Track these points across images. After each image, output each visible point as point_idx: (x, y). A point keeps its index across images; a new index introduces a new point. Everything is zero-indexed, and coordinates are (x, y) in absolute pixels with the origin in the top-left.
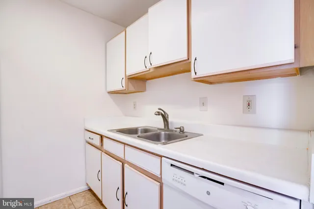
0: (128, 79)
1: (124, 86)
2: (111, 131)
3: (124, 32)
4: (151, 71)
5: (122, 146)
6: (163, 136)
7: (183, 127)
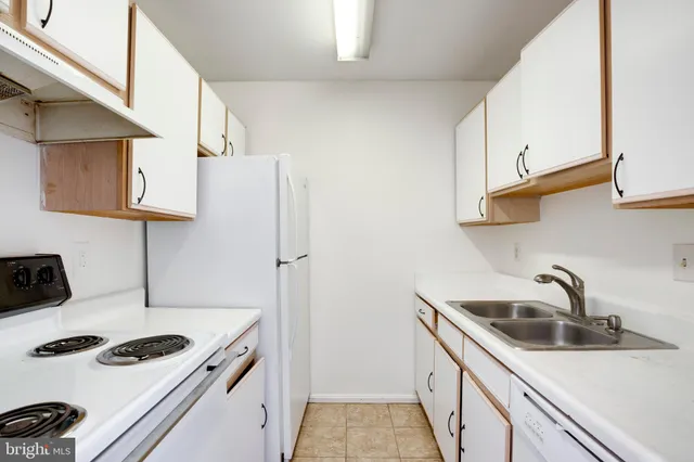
0: (494, 198)
1: (484, 212)
2: (451, 303)
3: (483, 103)
4: (532, 183)
5: (460, 336)
6: (560, 332)
7: (616, 317)
